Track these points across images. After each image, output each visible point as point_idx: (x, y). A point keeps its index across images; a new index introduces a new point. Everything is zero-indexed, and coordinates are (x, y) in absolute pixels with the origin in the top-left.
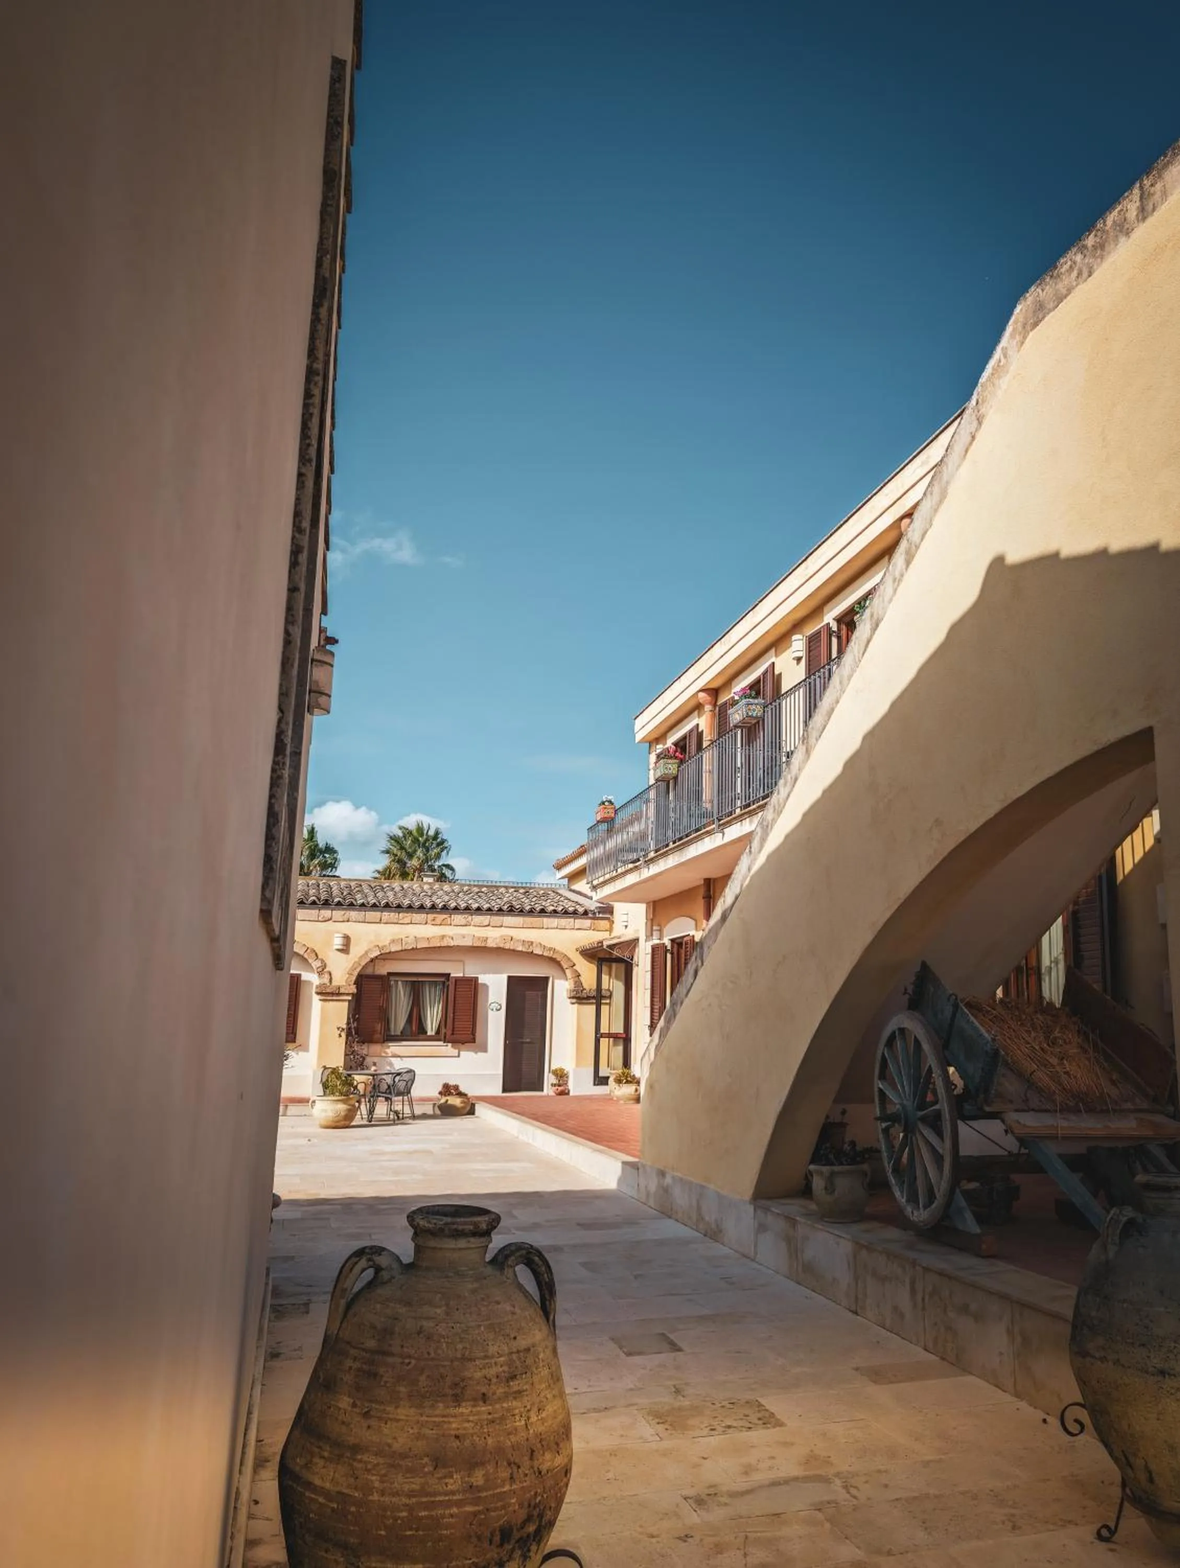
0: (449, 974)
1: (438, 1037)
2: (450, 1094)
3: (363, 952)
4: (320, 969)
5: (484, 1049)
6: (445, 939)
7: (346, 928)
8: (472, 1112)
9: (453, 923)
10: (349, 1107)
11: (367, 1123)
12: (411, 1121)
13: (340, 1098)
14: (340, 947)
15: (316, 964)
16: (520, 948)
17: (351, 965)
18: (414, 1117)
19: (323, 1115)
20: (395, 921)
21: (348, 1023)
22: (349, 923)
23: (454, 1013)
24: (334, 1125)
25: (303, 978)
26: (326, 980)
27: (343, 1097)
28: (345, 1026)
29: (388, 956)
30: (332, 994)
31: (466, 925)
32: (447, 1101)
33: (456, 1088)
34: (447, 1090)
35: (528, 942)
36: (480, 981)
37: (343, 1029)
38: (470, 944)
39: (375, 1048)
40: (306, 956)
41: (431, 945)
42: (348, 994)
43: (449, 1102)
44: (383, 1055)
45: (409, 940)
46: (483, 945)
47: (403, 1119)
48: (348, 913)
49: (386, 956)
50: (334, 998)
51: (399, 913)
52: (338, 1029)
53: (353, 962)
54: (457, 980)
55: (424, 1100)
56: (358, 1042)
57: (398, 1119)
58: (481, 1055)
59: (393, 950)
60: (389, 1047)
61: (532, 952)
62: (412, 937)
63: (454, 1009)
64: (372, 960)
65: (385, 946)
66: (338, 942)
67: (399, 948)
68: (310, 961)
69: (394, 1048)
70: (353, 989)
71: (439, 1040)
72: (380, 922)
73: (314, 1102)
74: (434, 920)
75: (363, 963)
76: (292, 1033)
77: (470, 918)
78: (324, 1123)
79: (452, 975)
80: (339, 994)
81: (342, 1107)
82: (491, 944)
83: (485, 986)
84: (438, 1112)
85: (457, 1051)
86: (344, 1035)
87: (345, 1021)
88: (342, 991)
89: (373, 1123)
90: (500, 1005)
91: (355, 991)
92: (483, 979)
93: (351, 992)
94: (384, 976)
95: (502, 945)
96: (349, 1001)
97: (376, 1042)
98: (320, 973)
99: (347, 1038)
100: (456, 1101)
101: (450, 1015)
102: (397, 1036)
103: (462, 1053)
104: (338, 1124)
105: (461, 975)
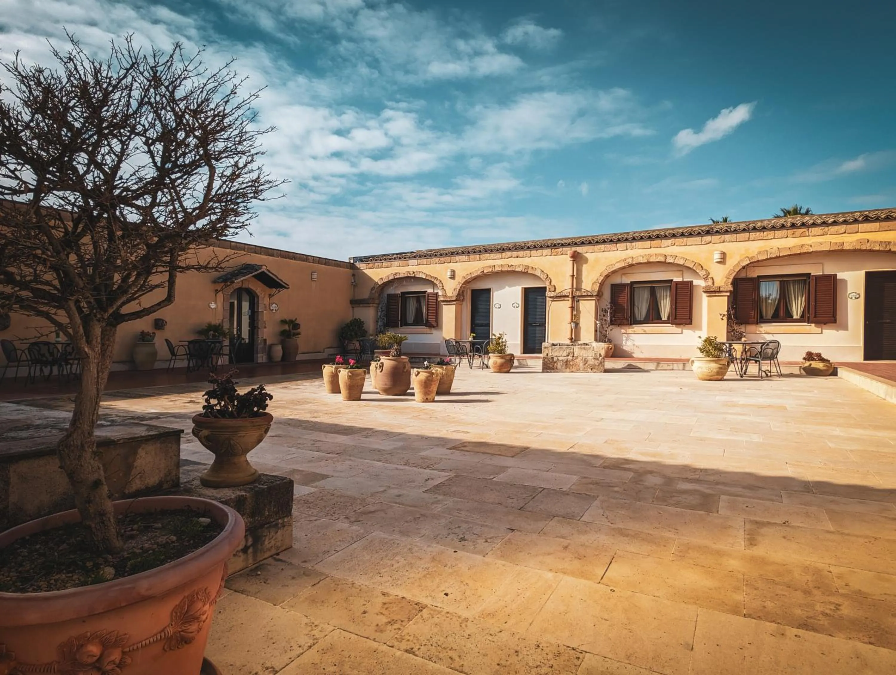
0: (810, 274)
1: (802, 319)
2: (813, 360)
3: (737, 262)
4: (705, 276)
5: (845, 327)
6: (804, 248)
7: (722, 247)
8: (834, 373)
9: (810, 234)
10: (720, 366)
11: (740, 378)
12: (778, 378)
13: (713, 359)
14: (719, 260)
15: (702, 273)
16: (877, 248)
17: (728, 272)
18: (781, 375)
19: (700, 370)
20: (761, 238)
21: (728, 311)
22: (724, 243)
23: (815, 302)
24: (709, 378)
25: (694, 284)
26: (710, 283)
27: (715, 359)
28: (726, 313)
29: (755, 264)
30: (715, 292)
31: (823, 235)
32: (810, 365)
33: (819, 355)
34: (810, 356)
35: (885, 242)
36: (838, 278)
37: (724, 315)
38: (828, 249)
39: (751, 328)
40: (694, 268)
41: (792, 253)
42: (727, 291)
43: (812, 366)
44: (758, 332)
45: (773, 251)
46: (840, 248)
47: (771, 376)
48: (723, 236)
49: (754, 264)
50: (716, 295)
51: (764, 232)
52: (721, 315)
53: (729, 270)
54: (817, 277)
55: (790, 364)
56: (736, 323)
57: (768, 376)
58: (841, 333)
59: (760, 259)
60: (762, 327)
61: (890, 250)
62: (775, 248)
63: (816, 299)
64: (744, 268)
65: (754, 257)
66: (717, 257)
67: (765, 257)
68: (698, 271)
69: (765, 328)
70: (730, 288)
71: (804, 322)
72: (749, 240)
73: (693, 361)
74: (794, 234)
75: (737, 270)
76: (690, 319)
77: (826, 229)
78: (701, 376)
79: (812, 274)
80: (720, 292)
81: (714, 366)
82: (847, 247)
83: (844, 281)
84: (803, 373)
85: (820, 329)
86: (725, 319)
87: (726, 309)
88: (721, 289)
89: (744, 378)
90: (859, 294)
91: (732, 289)
92: (840, 276)
93: (729, 290)
94: (755, 278)
95: (858, 247)
96: (728, 296)
97: (752, 323)
98: (706, 279)
99: (728, 321)
100: (820, 365)
101: (812, 303)
102: (769, 319)
103: (824, 331)
104: (711, 378)
105: (821, 274)
